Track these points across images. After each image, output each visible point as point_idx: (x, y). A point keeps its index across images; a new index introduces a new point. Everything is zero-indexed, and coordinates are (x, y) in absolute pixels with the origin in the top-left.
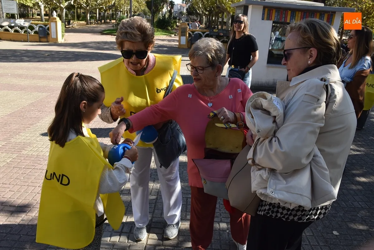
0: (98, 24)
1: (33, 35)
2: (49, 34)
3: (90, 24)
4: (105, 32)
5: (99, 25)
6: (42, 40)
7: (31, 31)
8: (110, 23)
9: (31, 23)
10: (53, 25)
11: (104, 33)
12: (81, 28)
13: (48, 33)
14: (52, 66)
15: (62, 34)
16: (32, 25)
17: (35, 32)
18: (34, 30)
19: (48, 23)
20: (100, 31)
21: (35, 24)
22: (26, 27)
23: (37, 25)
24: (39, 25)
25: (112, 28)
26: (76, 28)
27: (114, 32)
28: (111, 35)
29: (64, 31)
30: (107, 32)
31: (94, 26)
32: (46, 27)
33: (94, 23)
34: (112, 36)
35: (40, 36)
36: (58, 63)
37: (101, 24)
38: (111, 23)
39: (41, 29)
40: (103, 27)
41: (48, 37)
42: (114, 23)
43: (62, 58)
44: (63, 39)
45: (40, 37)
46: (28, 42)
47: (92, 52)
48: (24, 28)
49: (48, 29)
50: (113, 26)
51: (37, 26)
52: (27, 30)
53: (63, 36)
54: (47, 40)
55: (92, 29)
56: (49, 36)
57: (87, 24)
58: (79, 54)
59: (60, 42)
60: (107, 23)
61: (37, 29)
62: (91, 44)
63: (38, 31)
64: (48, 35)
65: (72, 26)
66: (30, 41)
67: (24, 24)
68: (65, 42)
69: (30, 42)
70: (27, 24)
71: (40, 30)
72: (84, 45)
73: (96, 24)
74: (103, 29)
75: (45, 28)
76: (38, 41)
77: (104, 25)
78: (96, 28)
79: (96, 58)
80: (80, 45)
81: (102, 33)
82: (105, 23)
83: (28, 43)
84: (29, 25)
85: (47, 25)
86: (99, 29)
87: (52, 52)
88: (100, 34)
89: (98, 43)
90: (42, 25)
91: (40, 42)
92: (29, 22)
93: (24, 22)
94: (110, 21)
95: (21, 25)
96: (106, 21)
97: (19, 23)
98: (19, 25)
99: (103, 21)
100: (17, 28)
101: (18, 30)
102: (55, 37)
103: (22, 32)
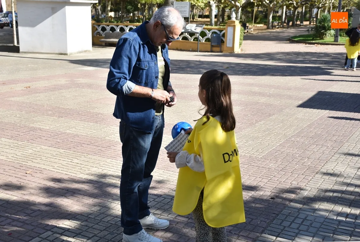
0: (283, 27)
1: (204, 43)
2: (224, 42)
3: (272, 28)
4: (295, 39)
5: (284, 29)
6: (214, 49)
8: (300, 25)
9: (204, 28)
10: (230, 30)
11: (295, 41)
12: (260, 33)
13: (223, 40)
14: (236, 80)
15: (240, 42)
16: (204, 30)
17: (207, 40)
18: (206, 37)
19: (225, 28)
20: (289, 37)
21: (207, 29)
22: (197, 33)
25: (307, 33)
26: (252, 34)
27: (309, 39)
28: (304, 43)
29: (242, 38)
30: (299, 39)
31: (278, 30)
32: (221, 32)
33: (277, 27)
34: (306, 44)
35: (213, 44)
36: (241, 76)
37: (288, 28)
38: (303, 25)
39: (215, 35)
40: (292, 31)
41: (222, 46)
42: (307, 25)
43: (245, 71)
44: (240, 48)
45: (212, 46)
46: (197, 51)
47: (281, 66)
48: (195, 35)
49: (224, 35)
50: (308, 30)
51: (210, 32)
52: (198, 37)
53: (240, 44)
54: (221, 49)
55: (276, 34)
57: (268, 28)
58: (266, 67)
59: (236, 53)
60: (296, 26)
61: (210, 36)
62: (278, 56)
63: (210, 38)
64: (223, 44)
65: (248, 31)
66: (200, 50)
68: (243, 52)
69: (200, 52)
70: (199, 30)
71: (213, 36)
72: (269, 56)
74: (292, 35)
75: (219, 34)
76: (209, 50)
77: (293, 29)
78: (281, 34)
79: (288, 73)
80: (263, 56)
81: (291, 40)
82: (294, 26)
83: (197, 53)
84: (201, 31)
85: (222, 31)
86: (286, 34)
87: (231, 64)
88: (288, 42)
89: (288, 54)
90: (216, 31)
91: (212, 51)
92: (201, 27)
93: (196, 27)
94: (300, 23)
95: (192, 31)
96: (295, 23)
97: (190, 28)
98: (190, 30)
99: (291, 23)
100: (187, 35)
101: (187, 36)
102: (231, 46)
103: (191, 39)
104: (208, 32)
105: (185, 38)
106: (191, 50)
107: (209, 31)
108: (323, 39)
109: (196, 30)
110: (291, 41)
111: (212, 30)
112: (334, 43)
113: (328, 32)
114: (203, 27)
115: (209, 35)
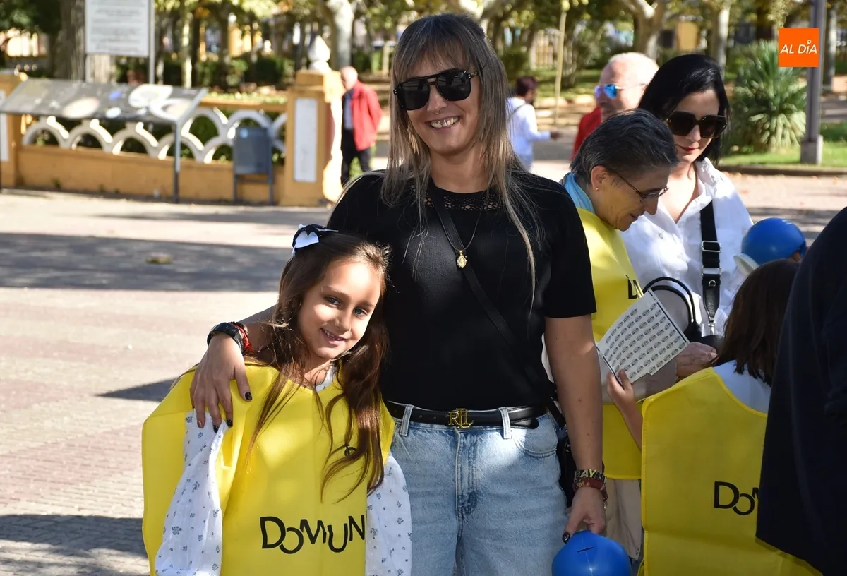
1: (207, 168)
2: (282, 162)
6: (250, 190)
7: (204, 142)
9: (205, 104)
13: (278, 154)
16: (205, 112)
17: (223, 151)
18: (215, 142)
19: (285, 104)
23: (230, 111)
32: (272, 121)
35: (242, 170)
39: (245, 134)
41: (279, 178)
45: (239, 179)
49: (282, 136)
51: (232, 118)
54: (272, 192)
56: (282, 172)
63: (232, 144)
64: (279, 169)
67: (165, 108)
70: (184, 110)
71: (243, 137)
76: (229, 194)
85: (277, 114)
91: (238, 201)
92: (192, 97)
93: (168, 96)
95: (149, 114)
97: (145, 104)
98: (143, 112)
100: (139, 131)
101: (139, 138)
102: (310, 177)
103: (159, 150)
104: (225, 120)
105: (134, 146)
106: (156, 193)
107: (228, 116)
111: (236, 111)
112: (799, 167)
113: (781, 122)
114: (198, 99)
115: (229, 132)
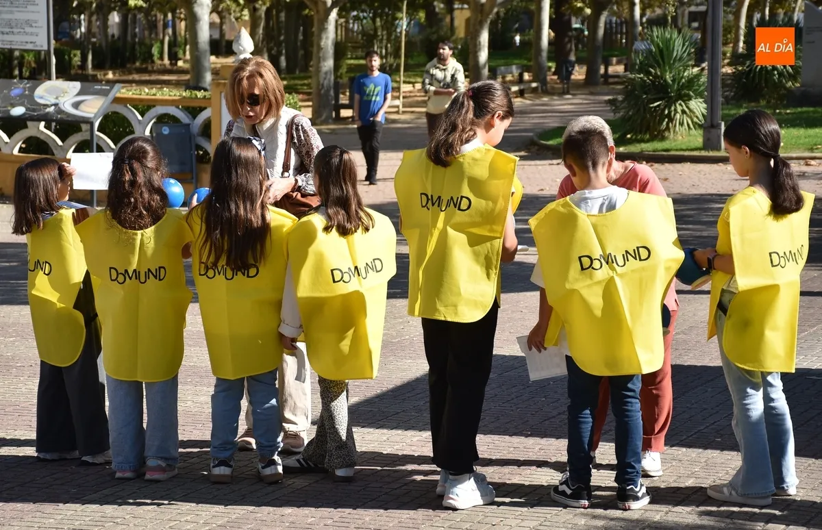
0: (545, 90)
4: (550, 142)
7: (116, 142)
9: (117, 100)
11: (544, 148)
13: (204, 152)
16: (119, 109)
19: (210, 99)
20: (531, 134)
21: (135, 103)
22: (88, 121)
23: (144, 107)
24: (160, 110)
32: (194, 117)
33: (516, 88)
39: (166, 131)
48: (79, 130)
51: (148, 115)
60: (606, 83)
61: (147, 132)
67: (76, 105)
70: (93, 108)
71: (160, 135)
73: (534, 90)
75: (187, 126)
82: (596, 82)
84: (103, 113)
85: (202, 109)
90: (172, 110)
92: (104, 93)
93: (79, 94)
94: (626, 70)
95: (60, 111)
96: (598, 70)
97: (53, 101)
98: (52, 109)
99: (579, 74)
100: (42, 130)
103: (66, 149)
104: (140, 117)
107: (143, 113)
108: (663, 139)
109: (82, 107)
110: (534, 149)
111: (154, 106)
112: (704, 153)
113: (679, 109)
114: (111, 96)
115: (144, 130)
